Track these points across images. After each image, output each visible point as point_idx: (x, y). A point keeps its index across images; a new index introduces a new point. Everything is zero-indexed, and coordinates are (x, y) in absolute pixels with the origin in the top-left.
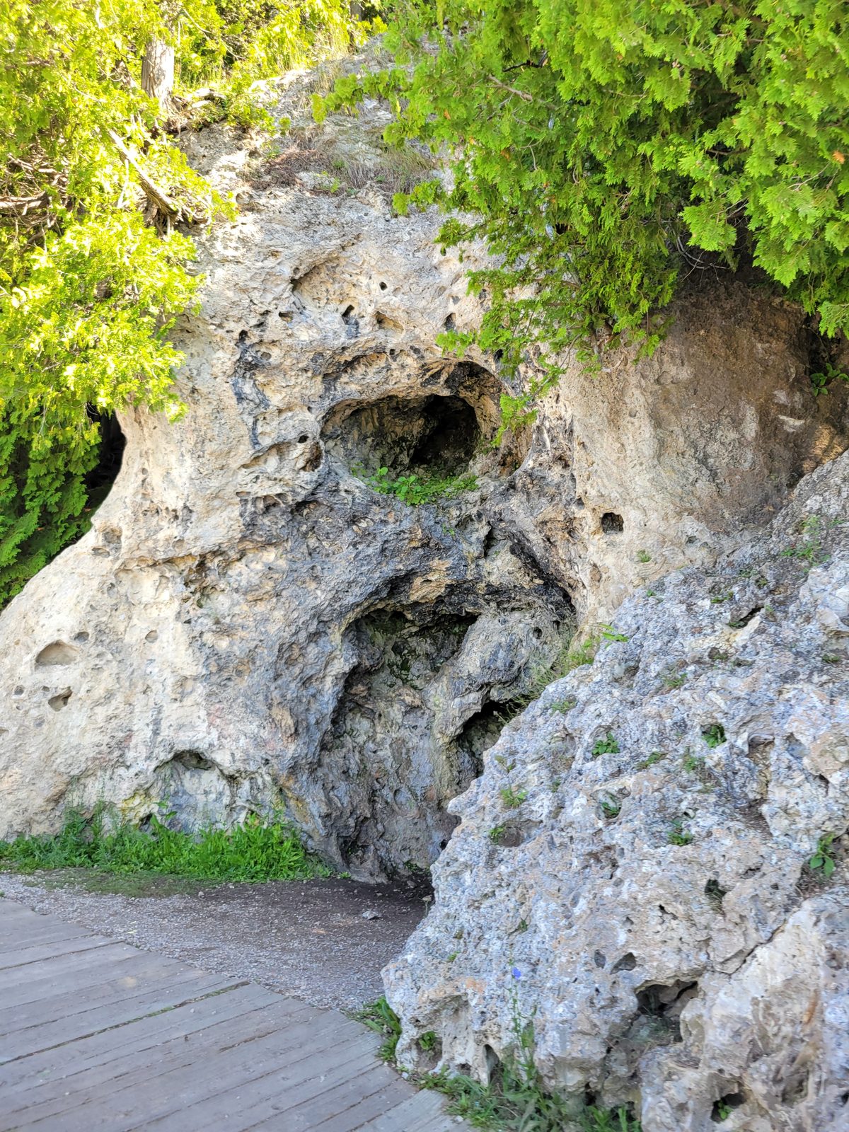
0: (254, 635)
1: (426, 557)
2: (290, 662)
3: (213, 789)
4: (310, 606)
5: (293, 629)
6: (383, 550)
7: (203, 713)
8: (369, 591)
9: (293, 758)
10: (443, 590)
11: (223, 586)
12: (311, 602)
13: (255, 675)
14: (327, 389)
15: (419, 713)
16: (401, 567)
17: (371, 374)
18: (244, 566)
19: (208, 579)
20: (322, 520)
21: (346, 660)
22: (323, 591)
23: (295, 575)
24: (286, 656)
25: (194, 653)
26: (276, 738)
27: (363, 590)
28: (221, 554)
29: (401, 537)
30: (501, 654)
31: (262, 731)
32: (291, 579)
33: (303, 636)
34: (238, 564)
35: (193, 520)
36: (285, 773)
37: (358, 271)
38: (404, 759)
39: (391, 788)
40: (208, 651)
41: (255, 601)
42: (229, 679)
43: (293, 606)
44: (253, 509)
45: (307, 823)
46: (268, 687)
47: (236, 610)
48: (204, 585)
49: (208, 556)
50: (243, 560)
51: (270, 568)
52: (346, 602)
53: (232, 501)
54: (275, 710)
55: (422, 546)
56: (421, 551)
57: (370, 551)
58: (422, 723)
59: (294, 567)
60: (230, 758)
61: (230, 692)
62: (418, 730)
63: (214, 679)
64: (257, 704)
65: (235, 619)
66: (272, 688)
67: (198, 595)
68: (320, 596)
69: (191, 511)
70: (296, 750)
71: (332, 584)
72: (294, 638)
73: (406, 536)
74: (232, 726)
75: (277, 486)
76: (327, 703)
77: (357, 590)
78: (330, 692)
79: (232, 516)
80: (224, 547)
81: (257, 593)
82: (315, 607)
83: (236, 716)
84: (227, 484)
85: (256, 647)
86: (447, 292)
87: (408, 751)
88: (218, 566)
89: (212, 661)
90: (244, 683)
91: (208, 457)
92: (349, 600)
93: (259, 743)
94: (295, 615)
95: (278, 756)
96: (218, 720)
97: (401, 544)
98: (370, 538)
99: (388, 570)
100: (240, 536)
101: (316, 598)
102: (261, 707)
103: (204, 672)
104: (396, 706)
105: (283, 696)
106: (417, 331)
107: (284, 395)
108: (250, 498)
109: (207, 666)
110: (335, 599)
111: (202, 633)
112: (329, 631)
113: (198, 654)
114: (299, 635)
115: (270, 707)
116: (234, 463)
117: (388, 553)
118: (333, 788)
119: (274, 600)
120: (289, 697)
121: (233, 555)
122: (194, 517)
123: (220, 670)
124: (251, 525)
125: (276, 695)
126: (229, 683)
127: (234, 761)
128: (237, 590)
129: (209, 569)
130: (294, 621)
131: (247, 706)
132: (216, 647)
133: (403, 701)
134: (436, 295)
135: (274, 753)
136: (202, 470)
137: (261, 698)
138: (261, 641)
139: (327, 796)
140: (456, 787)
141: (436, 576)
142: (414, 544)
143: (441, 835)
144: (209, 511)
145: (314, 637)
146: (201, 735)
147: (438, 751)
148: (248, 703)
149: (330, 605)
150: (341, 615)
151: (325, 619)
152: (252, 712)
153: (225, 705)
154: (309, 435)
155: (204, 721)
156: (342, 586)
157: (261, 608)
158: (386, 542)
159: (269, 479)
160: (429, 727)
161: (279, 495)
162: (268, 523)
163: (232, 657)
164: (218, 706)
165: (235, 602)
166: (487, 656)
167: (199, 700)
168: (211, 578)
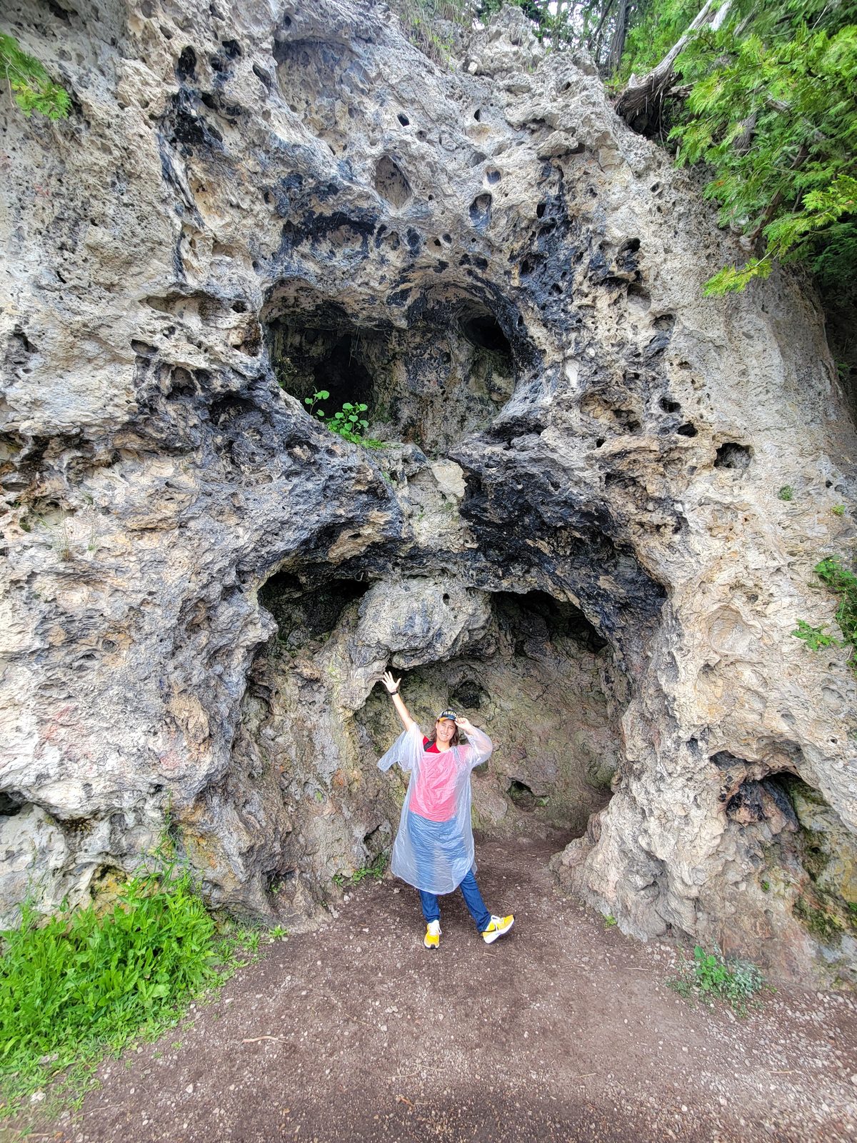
0: (138, 585)
1: (367, 506)
2: (194, 628)
3: (26, 846)
4: (231, 547)
5: (205, 578)
6: (325, 488)
7: (27, 721)
8: (303, 537)
9: (207, 776)
10: (364, 548)
11: (74, 502)
12: (230, 543)
13: (143, 647)
14: (283, 250)
15: (315, 688)
16: (341, 512)
17: (339, 256)
18: (117, 475)
19: (47, 484)
20: (245, 434)
21: (264, 626)
22: (246, 529)
23: (209, 500)
24: (189, 618)
25: (14, 610)
26: (178, 748)
27: (297, 534)
28: (78, 447)
29: (347, 476)
30: (418, 620)
31: (152, 739)
32: (204, 505)
33: (216, 589)
34: (107, 472)
35: (31, 365)
36: (192, 803)
37: (367, 86)
38: (307, 742)
39: (299, 782)
40: (45, 607)
41: (143, 530)
42: (88, 657)
43: (206, 545)
44: (155, 382)
45: (214, 867)
46: (164, 667)
47: (106, 541)
48: (37, 494)
49: (53, 444)
50: (116, 467)
51: (167, 484)
52: (275, 548)
53: (123, 353)
54: (176, 704)
55: (367, 492)
56: (364, 498)
57: (310, 486)
58: (320, 698)
59: (208, 488)
60: (82, 794)
61: (92, 678)
62: (317, 706)
63: (58, 657)
64: (145, 696)
65: (102, 556)
66: (170, 668)
67: (23, 510)
68: (243, 537)
69: (28, 346)
70: (212, 763)
71: (260, 521)
72: (204, 592)
73: (353, 475)
74: (92, 738)
75: (201, 357)
76: (237, 684)
77: (290, 535)
78: (239, 669)
79: (118, 379)
80: (90, 434)
81: (146, 518)
82: (236, 550)
83: (103, 719)
84: (118, 318)
85: (142, 604)
86: (486, 162)
87: (310, 731)
88: (69, 468)
89: (55, 626)
90: (122, 662)
91: (85, 253)
92: (280, 546)
93: (147, 759)
94: (209, 557)
95: (180, 779)
96: (63, 731)
97: (346, 483)
98: (313, 469)
99: (326, 513)
100: (126, 418)
101: (238, 537)
102: (153, 701)
103: (38, 644)
104: (292, 680)
105: (187, 680)
106: (432, 205)
107: (228, 219)
108: (155, 359)
109: (44, 635)
110: (262, 543)
111: (33, 575)
112: (246, 586)
113: (23, 612)
114: (211, 589)
115: (166, 697)
116: (136, 287)
117: (329, 493)
118: (246, 802)
119: (177, 532)
120: (195, 680)
121: (102, 453)
122: (35, 362)
123: (71, 640)
124: (148, 407)
125: (176, 677)
126: (89, 663)
127: (89, 798)
128: (106, 511)
129: (49, 468)
130: (207, 566)
131: (126, 700)
132: (61, 602)
133: (300, 674)
134: (471, 163)
135: (177, 773)
136: (65, 275)
137: (152, 685)
138: (151, 593)
139: (241, 816)
140: (362, 766)
141: (370, 531)
142: (359, 488)
143: (363, 828)
144: (70, 360)
145: (228, 592)
146: (20, 762)
147: (340, 728)
148: (130, 695)
149: (255, 549)
150: (267, 564)
151: (245, 569)
152: (136, 710)
153: (80, 702)
154: (249, 306)
155: (30, 735)
156: (273, 526)
157: (149, 543)
158: (331, 477)
159: (190, 340)
160: (328, 702)
161: (201, 373)
162: (173, 414)
163: (98, 619)
164: (64, 705)
165: (103, 528)
166: (401, 622)
167: (20, 697)
168: (52, 485)
